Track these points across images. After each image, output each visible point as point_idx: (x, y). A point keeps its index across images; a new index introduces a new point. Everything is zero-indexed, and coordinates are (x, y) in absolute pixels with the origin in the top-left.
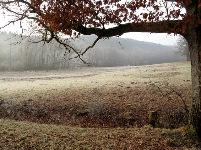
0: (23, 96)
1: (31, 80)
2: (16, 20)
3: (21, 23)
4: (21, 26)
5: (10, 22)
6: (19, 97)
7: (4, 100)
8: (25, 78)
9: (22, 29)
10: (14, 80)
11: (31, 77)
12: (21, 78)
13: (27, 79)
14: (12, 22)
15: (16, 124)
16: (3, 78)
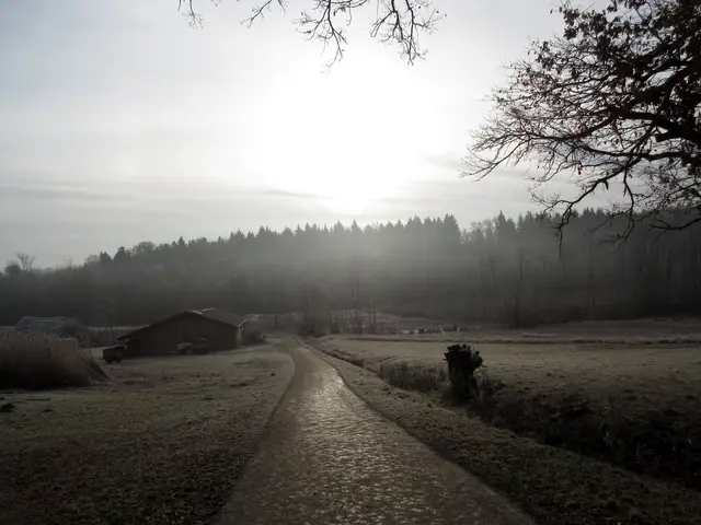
0: (647, 396)
1: (662, 345)
2: (611, 173)
3: (628, 179)
4: (627, 186)
5: (597, 183)
6: (633, 398)
7: (587, 403)
8: (643, 339)
9: (631, 195)
10: (609, 346)
11: (663, 339)
12: (628, 339)
13: (649, 343)
14: (600, 181)
15: (642, 486)
16: (579, 338)
